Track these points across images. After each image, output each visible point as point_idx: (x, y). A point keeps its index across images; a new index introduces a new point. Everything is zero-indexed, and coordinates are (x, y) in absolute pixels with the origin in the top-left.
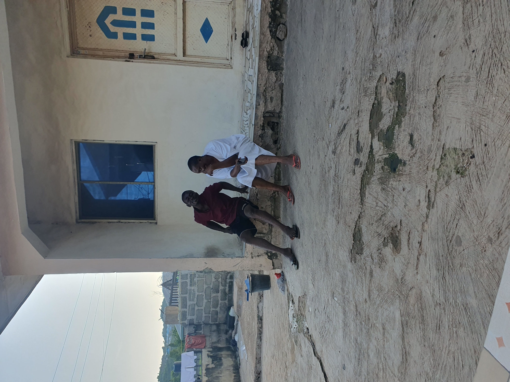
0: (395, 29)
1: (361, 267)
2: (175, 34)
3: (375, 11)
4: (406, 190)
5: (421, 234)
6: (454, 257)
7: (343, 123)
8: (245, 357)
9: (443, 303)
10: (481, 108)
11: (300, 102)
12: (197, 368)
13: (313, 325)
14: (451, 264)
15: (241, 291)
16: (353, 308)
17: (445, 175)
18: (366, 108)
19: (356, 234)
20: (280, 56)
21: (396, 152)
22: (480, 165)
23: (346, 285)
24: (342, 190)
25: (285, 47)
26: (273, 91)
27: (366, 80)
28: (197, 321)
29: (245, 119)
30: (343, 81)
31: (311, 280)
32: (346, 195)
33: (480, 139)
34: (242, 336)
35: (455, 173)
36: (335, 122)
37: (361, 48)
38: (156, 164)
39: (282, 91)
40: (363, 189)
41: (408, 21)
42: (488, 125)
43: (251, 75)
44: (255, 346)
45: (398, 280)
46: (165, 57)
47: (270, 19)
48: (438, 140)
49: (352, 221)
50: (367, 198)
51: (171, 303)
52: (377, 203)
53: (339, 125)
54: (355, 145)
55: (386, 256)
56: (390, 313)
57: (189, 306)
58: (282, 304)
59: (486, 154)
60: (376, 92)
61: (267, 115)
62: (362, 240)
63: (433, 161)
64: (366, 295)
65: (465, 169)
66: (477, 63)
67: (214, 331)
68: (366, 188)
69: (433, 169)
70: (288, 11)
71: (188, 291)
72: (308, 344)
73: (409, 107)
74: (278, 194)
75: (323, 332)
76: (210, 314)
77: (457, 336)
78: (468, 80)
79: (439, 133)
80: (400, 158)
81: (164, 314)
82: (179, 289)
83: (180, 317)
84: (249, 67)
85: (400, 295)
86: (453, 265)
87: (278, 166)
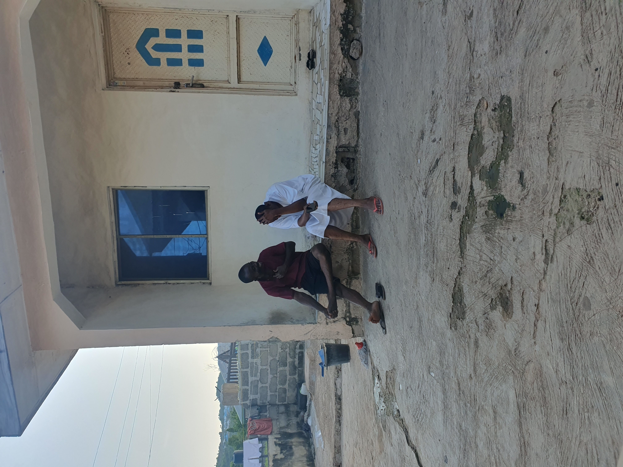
0: (496, 43)
1: (463, 336)
2: (228, 57)
3: (470, 22)
4: (517, 240)
5: (538, 295)
6: (582, 324)
7: (435, 158)
8: (321, 445)
9: (570, 381)
10: (609, 139)
11: (381, 133)
12: (263, 459)
13: (405, 406)
14: (578, 332)
15: (314, 364)
16: (454, 386)
17: (565, 221)
18: (463, 140)
19: (456, 295)
20: (355, 79)
21: (502, 193)
22: (612, 210)
23: (445, 357)
24: (436, 240)
25: (361, 68)
26: (347, 121)
27: (462, 106)
28: (261, 402)
29: (314, 156)
30: (433, 107)
31: (402, 351)
32: (442, 246)
33: (609, 176)
34: (316, 419)
35: (579, 219)
36: (424, 157)
37: (455, 68)
38: (209, 213)
39: (358, 121)
40: (463, 239)
41: (512, 34)
42: (619, 160)
43: (320, 103)
44: (333, 432)
45: (510, 351)
46: (216, 84)
47: (341, 35)
48: (555, 179)
49: (450, 278)
50: (469, 249)
51: (229, 379)
52: (481, 256)
53: (430, 161)
54: (451, 185)
55: (494, 321)
56: (502, 393)
57: (252, 382)
58: (365, 381)
59: (619, 196)
60: (475, 120)
61: (340, 150)
62: (464, 302)
63: (550, 204)
64: (470, 370)
65: (592, 214)
66: (601, 84)
67: (282, 413)
68: (466, 237)
69: (550, 214)
70: (363, 24)
71: (249, 364)
72: (399, 430)
73: (517, 139)
74: (356, 245)
75: (417, 415)
76: (276, 392)
77: (590, 423)
78: (591, 104)
79: (556, 170)
80: (507, 201)
81: (221, 393)
82: (238, 363)
83: (240, 397)
84: (317, 93)
85: (514, 371)
86: (581, 334)
87: (356, 211)
